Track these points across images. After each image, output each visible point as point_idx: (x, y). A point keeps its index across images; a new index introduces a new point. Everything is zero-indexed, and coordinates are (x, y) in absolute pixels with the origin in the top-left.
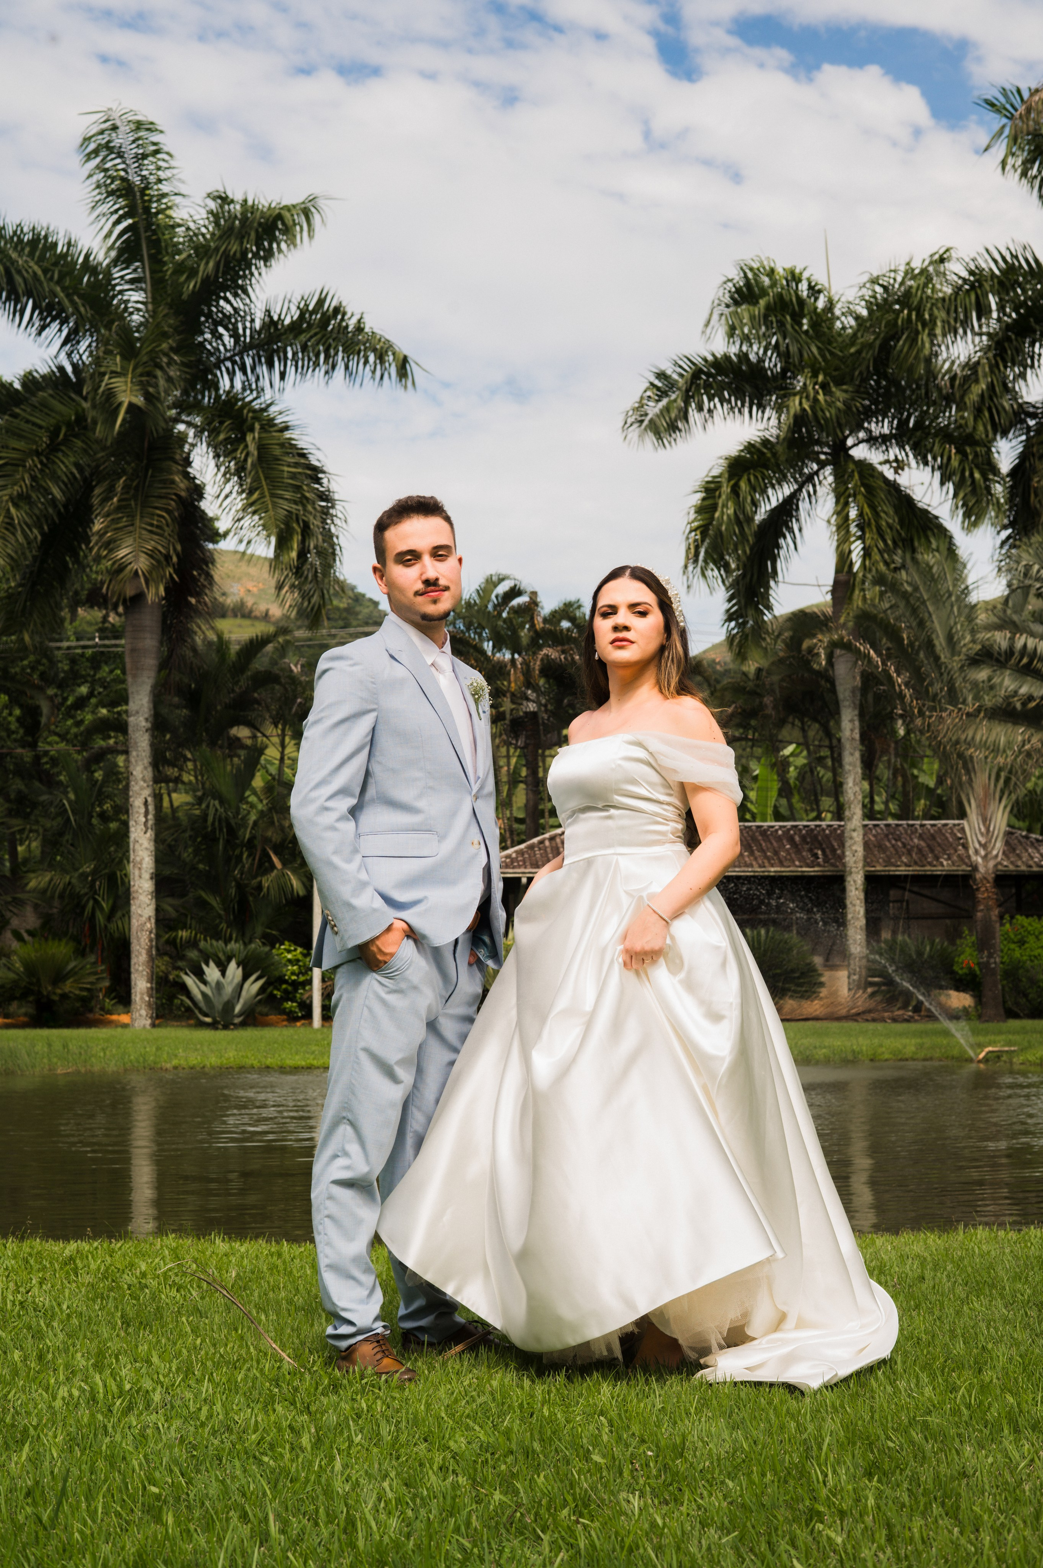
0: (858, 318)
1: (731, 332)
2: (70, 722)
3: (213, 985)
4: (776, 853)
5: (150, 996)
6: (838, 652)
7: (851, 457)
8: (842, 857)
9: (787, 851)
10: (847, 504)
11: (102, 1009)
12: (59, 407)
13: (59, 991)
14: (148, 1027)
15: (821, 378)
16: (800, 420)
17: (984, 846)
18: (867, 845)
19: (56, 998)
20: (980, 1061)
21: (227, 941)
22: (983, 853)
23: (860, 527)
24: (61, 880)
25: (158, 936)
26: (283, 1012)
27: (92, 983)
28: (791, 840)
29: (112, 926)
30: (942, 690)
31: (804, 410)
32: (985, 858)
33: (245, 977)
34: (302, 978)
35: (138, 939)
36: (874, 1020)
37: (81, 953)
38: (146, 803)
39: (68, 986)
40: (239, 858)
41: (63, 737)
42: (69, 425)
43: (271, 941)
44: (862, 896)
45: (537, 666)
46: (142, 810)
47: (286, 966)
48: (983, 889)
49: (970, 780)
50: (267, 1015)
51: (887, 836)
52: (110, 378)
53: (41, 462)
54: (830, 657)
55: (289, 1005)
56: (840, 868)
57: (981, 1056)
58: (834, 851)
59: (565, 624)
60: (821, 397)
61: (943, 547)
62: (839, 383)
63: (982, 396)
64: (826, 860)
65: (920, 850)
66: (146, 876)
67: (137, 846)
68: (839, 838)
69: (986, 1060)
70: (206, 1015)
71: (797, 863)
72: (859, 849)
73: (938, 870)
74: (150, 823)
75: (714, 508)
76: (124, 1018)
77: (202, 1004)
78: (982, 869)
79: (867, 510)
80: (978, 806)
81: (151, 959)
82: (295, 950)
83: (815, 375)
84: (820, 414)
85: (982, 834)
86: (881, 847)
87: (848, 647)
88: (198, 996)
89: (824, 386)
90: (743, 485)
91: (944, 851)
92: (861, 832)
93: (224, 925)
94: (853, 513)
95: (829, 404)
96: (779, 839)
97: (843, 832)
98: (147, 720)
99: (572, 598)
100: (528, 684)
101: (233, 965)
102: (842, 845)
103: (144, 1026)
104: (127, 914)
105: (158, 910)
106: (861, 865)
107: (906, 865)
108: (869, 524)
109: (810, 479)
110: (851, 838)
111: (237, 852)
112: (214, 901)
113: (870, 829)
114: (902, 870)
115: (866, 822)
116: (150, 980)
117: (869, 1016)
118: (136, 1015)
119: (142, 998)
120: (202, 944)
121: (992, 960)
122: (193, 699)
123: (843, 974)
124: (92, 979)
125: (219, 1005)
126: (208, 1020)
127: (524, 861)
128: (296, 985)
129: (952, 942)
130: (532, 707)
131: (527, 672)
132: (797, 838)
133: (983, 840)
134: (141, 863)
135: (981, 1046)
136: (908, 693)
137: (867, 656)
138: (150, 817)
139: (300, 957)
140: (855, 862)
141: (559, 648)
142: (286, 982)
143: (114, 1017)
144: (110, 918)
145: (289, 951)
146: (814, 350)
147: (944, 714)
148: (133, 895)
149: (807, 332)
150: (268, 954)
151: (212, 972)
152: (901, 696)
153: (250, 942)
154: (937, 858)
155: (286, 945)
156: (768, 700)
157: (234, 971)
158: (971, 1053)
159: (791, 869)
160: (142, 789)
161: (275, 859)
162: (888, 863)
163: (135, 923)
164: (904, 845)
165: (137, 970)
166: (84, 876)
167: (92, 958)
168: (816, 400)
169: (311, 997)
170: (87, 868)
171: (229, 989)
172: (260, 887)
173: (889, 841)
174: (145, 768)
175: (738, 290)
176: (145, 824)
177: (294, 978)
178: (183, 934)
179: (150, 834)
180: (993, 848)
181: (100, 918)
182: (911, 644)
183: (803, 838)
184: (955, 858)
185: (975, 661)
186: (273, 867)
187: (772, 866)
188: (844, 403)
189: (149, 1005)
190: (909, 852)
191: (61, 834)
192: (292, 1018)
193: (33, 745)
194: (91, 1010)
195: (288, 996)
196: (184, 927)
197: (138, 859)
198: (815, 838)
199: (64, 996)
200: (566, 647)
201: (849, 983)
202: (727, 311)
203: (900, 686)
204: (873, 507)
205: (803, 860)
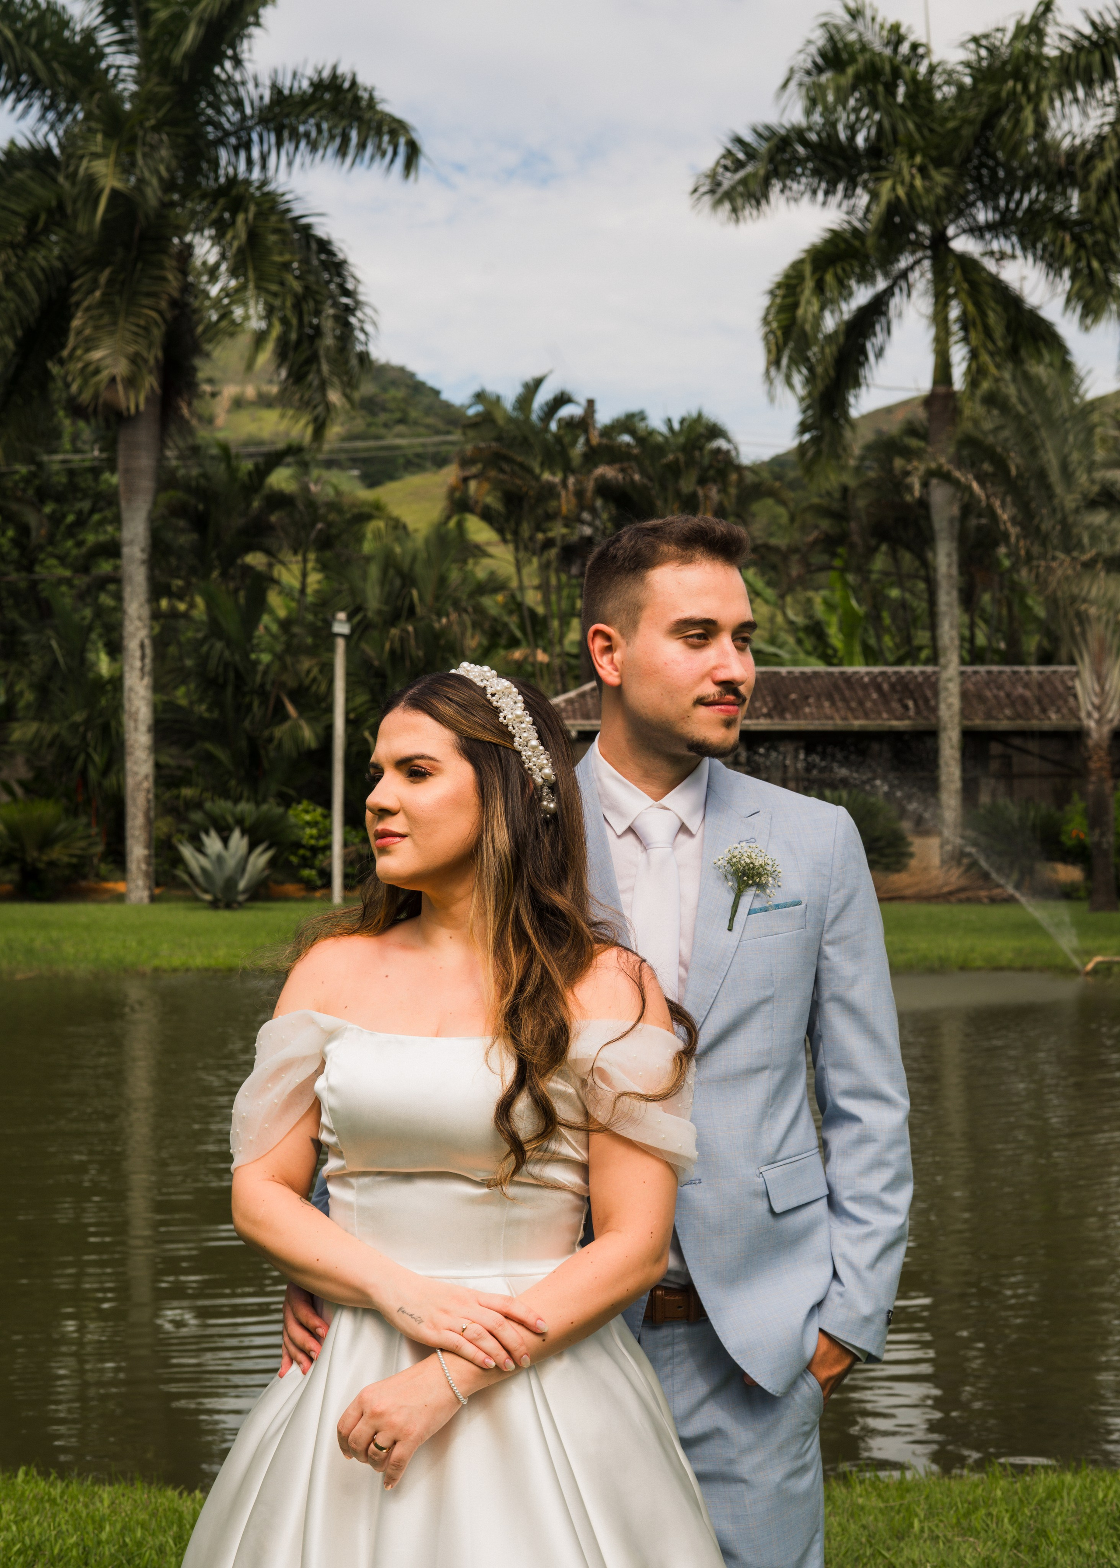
0: (961, 87)
1: (813, 103)
2: (70, 543)
3: (214, 857)
4: (861, 703)
5: (148, 864)
6: (934, 481)
7: (951, 251)
8: (934, 710)
9: (874, 702)
10: (946, 305)
11: (97, 875)
12: (39, 191)
13: (45, 858)
14: (146, 900)
15: (918, 159)
16: (894, 207)
17: (1098, 708)
18: (965, 695)
19: (41, 866)
20: (1088, 974)
21: (237, 801)
22: (1096, 715)
23: (965, 328)
24: (49, 731)
25: (157, 797)
26: (301, 880)
27: (83, 849)
28: (879, 688)
29: (106, 783)
30: (1054, 528)
31: (898, 198)
32: (1099, 722)
33: (252, 847)
34: (322, 843)
35: (134, 800)
36: (969, 900)
37: (73, 812)
38: (142, 646)
39: (57, 853)
40: (249, 707)
41: (62, 560)
42: (50, 212)
43: (287, 801)
44: (957, 754)
45: (590, 485)
46: (138, 654)
47: (303, 828)
48: (1095, 758)
49: (1084, 633)
50: (282, 883)
51: (987, 684)
52: (90, 161)
53: (17, 256)
54: (925, 485)
55: (306, 873)
56: (934, 721)
57: (1090, 966)
58: (926, 701)
59: (626, 438)
60: (918, 182)
61: (1057, 363)
62: (939, 163)
63: (1109, 175)
64: (918, 711)
65: (1025, 701)
66: (143, 728)
67: (133, 695)
68: (932, 685)
69: (1095, 971)
70: (206, 891)
71: (885, 715)
72: (955, 701)
73: (1046, 725)
74: (148, 668)
75: (795, 305)
76: (120, 887)
77: (201, 879)
78: (1095, 735)
79: (971, 308)
80: (1092, 663)
81: (149, 822)
82: (314, 810)
83: (912, 156)
84: (916, 202)
85: (1096, 695)
86: (981, 699)
87: (946, 477)
88: (197, 871)
89: (922, 170)
90: (829, 278)
91: (1053, 703)
92: (957, 680)
93: (233, 783)
94: (954, 312)
95: (928, 190)
96: (865, 687)
97: (938, 679)
98: (143, 550)
99: (634, 408)
100: (582, 507)
101: (236, 834)
102: (936, 694)
103: (141, 899)
104: (122, 770)
105: (158, 766)
106: (956, 719)
107: (1009, 718)
108: (974, 324)
109: (904, 275)
110: (946, 689)
111: (247, 700)
112: (222, 754)
113: (969, 677)
114: (1004, 725)
115: (964, 668)
116: (148, 846)
117: (963, 895)
118: (132, 886)
119: (139, 868)
120: (208, 805)
121: (1104, 840)
122: (200, 523)
123: (934, 842)
124: (83, 844)
125: (220, 880)
126: (208, 897)
127: (574, 711)
128: (315, 850)
129: (1060, 807)
130: (587, 531)
131: (579, 494)
132: (886, 687)
133: (1096, 701)
134: (137, 713)
135: (1089, 953)
136: (1013, 531)
137: (969, 488)
138: (148, 661)
139: (319, 819)
140: (951, 717)
141: (617, 466)
142: (303, 847)
143: (110, 885)
144: (105, 772)
145: (307, 812)
146: (911, 126)
147: (1054, 564)
148: (128, 750)
149: (902, 106)
150: (284, 816)
151: (213, 843)
152: (1006, 536)
153: (264, 800)
154: (1044, 710)
155: (305, 804)
156: (853, 525)
157: (238, 841)
158: (1076, 962)
159: (879, 722)
160: (138, 629)
161: (291, 710)
162: (989, 716)
163: (130, 782)
164: (1008, 695)
165: (133, 836)
166: (74, 727)
167: (83, 820)
168: (912, 186)
169: (330, 865)
170: (79, 717)
171: (231, 863)
172: (270, 739)
173: (990, 690)
174: (141, 606)
175: (823, 54)
176: (142, 669)
177: (313, 842)
178: (187, 792)
179: (147, 680)
180: (1108, 710)
181: (93, 774)
182: (1020, 475)
183: (893, 686)
184: (1065, 711)
185: (1092, 504)
186: (286, 717)
187: (856, 718)
188: (946, 188)
189: (147, 874)
190: (1013, 704)
191: (49, 678)
192: (310, 886)
193: (30, 569)
194: (85, 877)
195: (306, 863)
196: (189, 784)
197: (133, 709)
198: (906, 687)
199: (52, 864)
200: (626, 465)
201: (942, 855)
202: (807, 80)
203: (1005, 523)
204: (977, 304)
205: (891, 711)
